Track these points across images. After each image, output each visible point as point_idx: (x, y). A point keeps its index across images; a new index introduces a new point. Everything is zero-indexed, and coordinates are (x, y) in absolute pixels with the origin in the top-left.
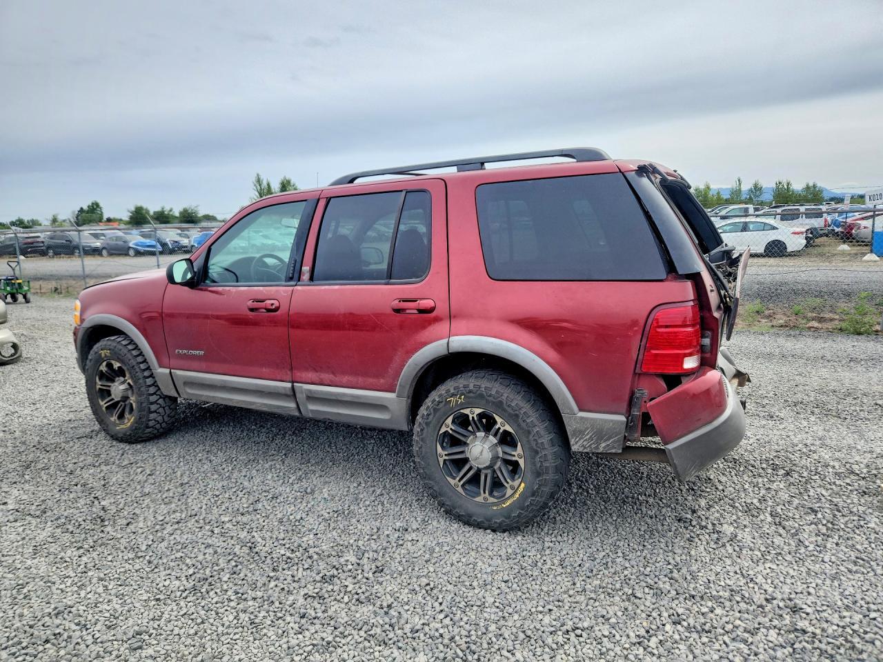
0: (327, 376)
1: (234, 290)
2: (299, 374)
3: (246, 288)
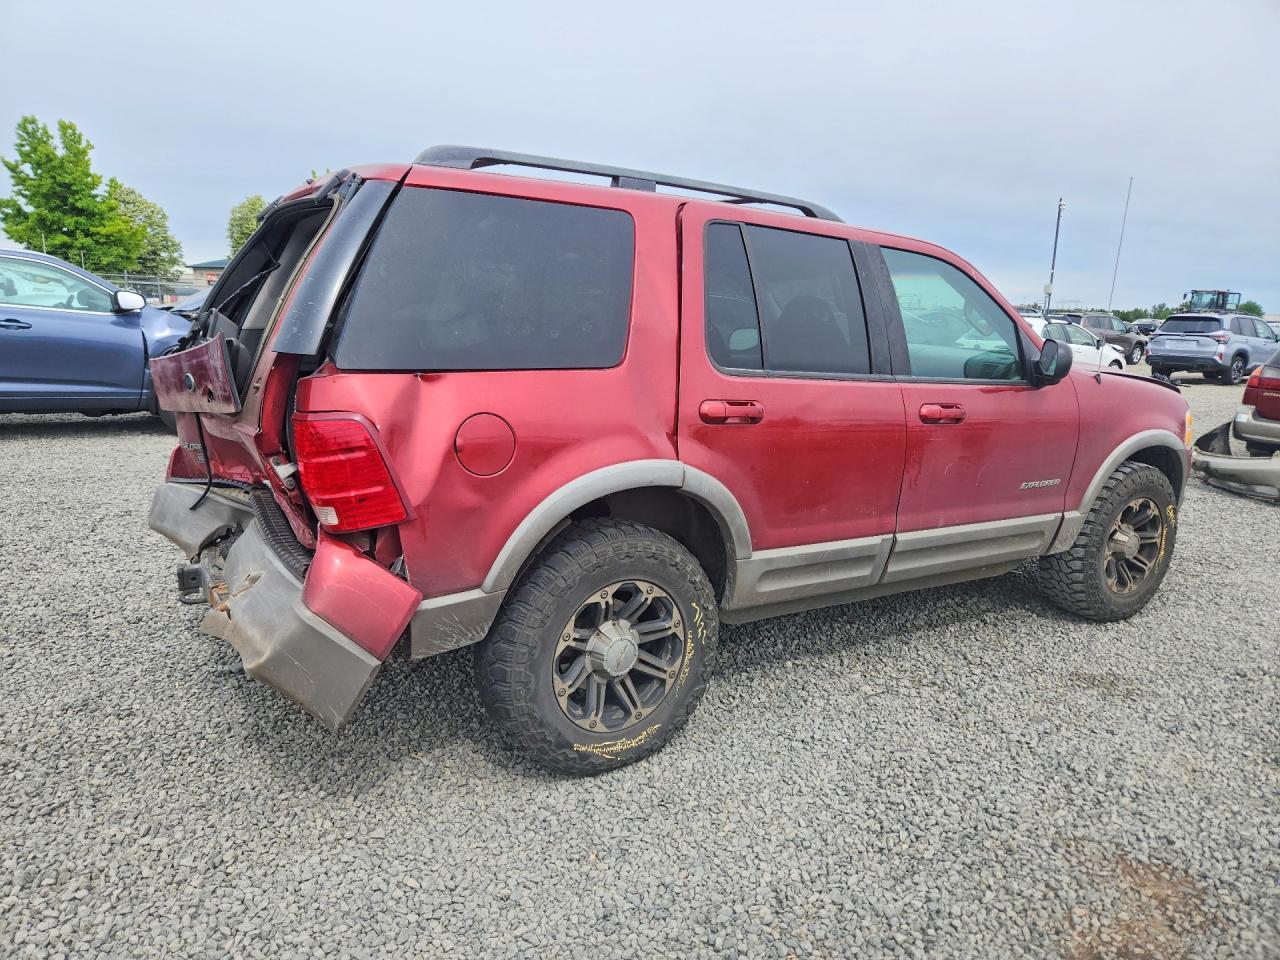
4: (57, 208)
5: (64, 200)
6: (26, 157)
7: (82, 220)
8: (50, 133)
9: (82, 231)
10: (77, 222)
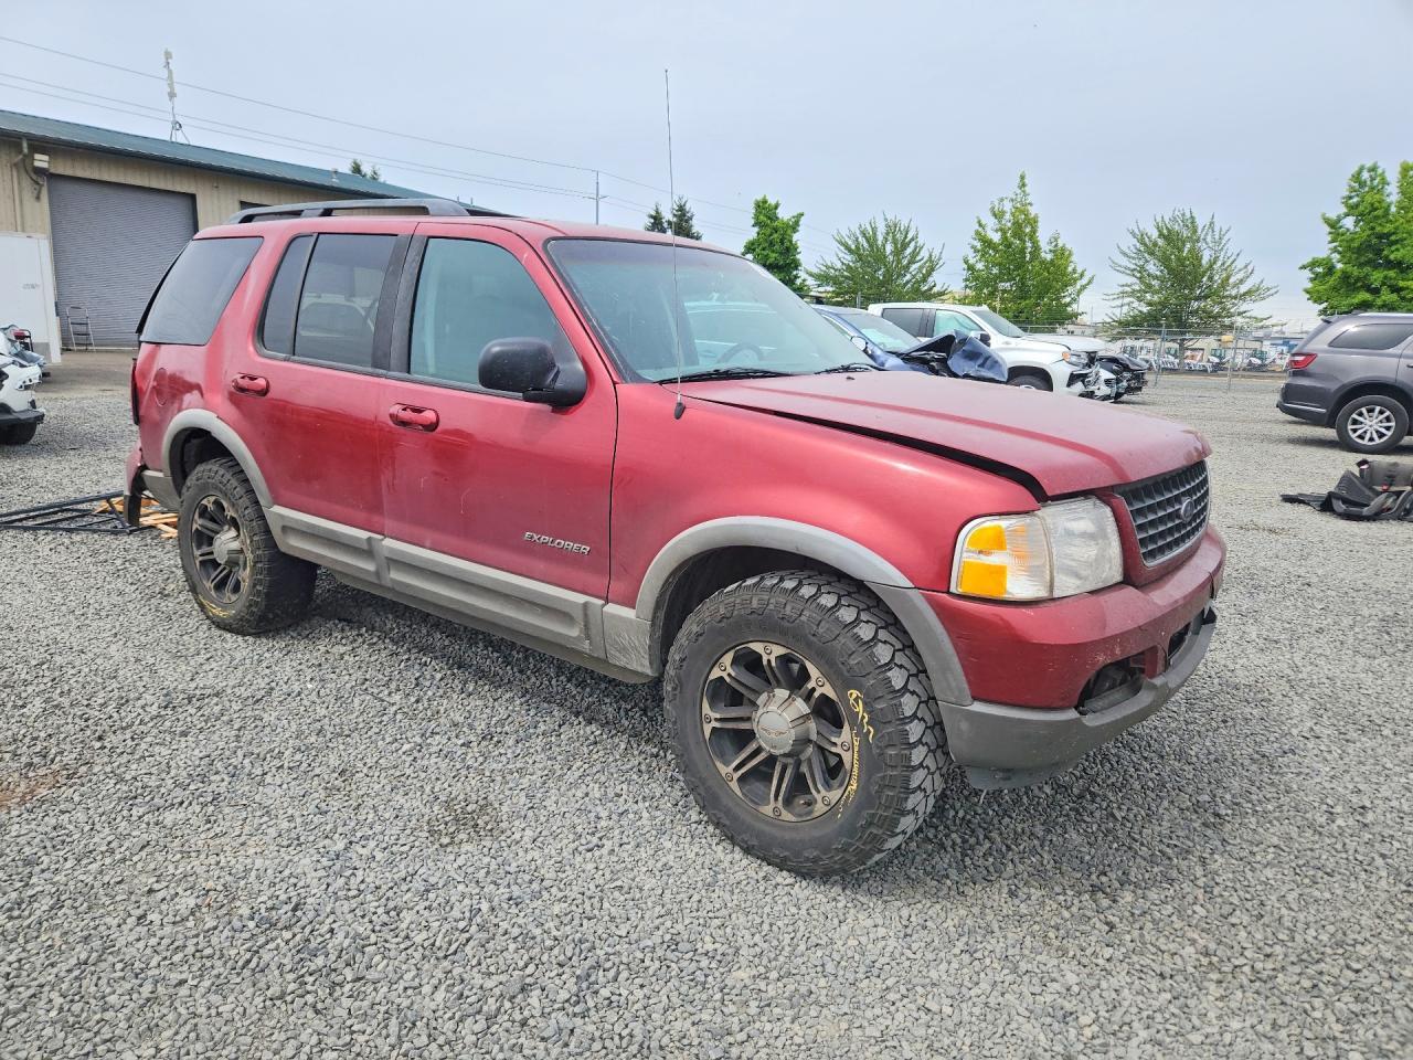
4: (1368, 263)
5: (1378, 252)
6: (1352, 209)
7: (1392, 273)
8: (1388, 179)
9: (1389, 286)
10: (1385, 277)
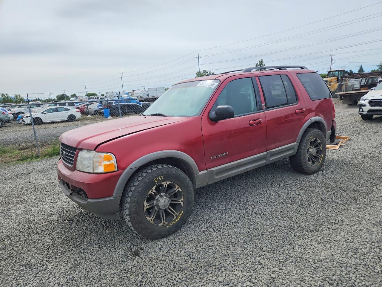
0: (278, 144)
1: (241, 118)
2: (269, 147)
3: (245, 116)
